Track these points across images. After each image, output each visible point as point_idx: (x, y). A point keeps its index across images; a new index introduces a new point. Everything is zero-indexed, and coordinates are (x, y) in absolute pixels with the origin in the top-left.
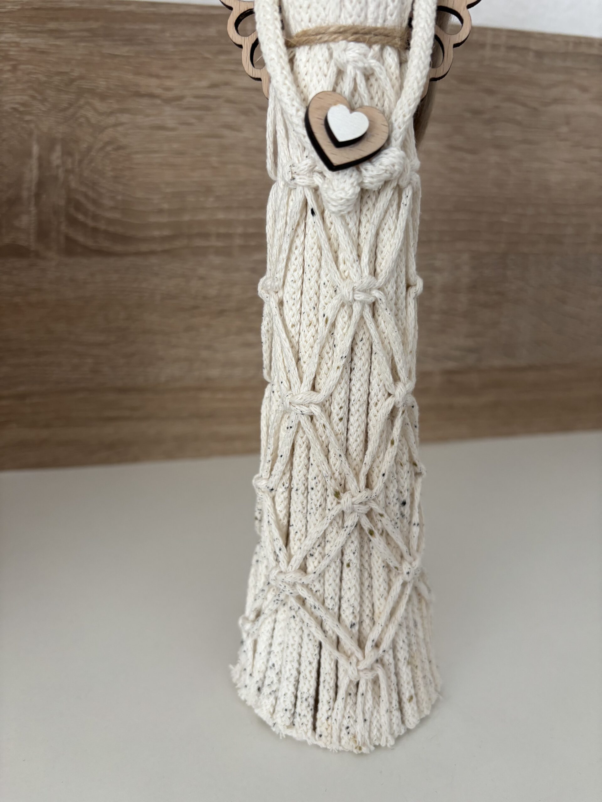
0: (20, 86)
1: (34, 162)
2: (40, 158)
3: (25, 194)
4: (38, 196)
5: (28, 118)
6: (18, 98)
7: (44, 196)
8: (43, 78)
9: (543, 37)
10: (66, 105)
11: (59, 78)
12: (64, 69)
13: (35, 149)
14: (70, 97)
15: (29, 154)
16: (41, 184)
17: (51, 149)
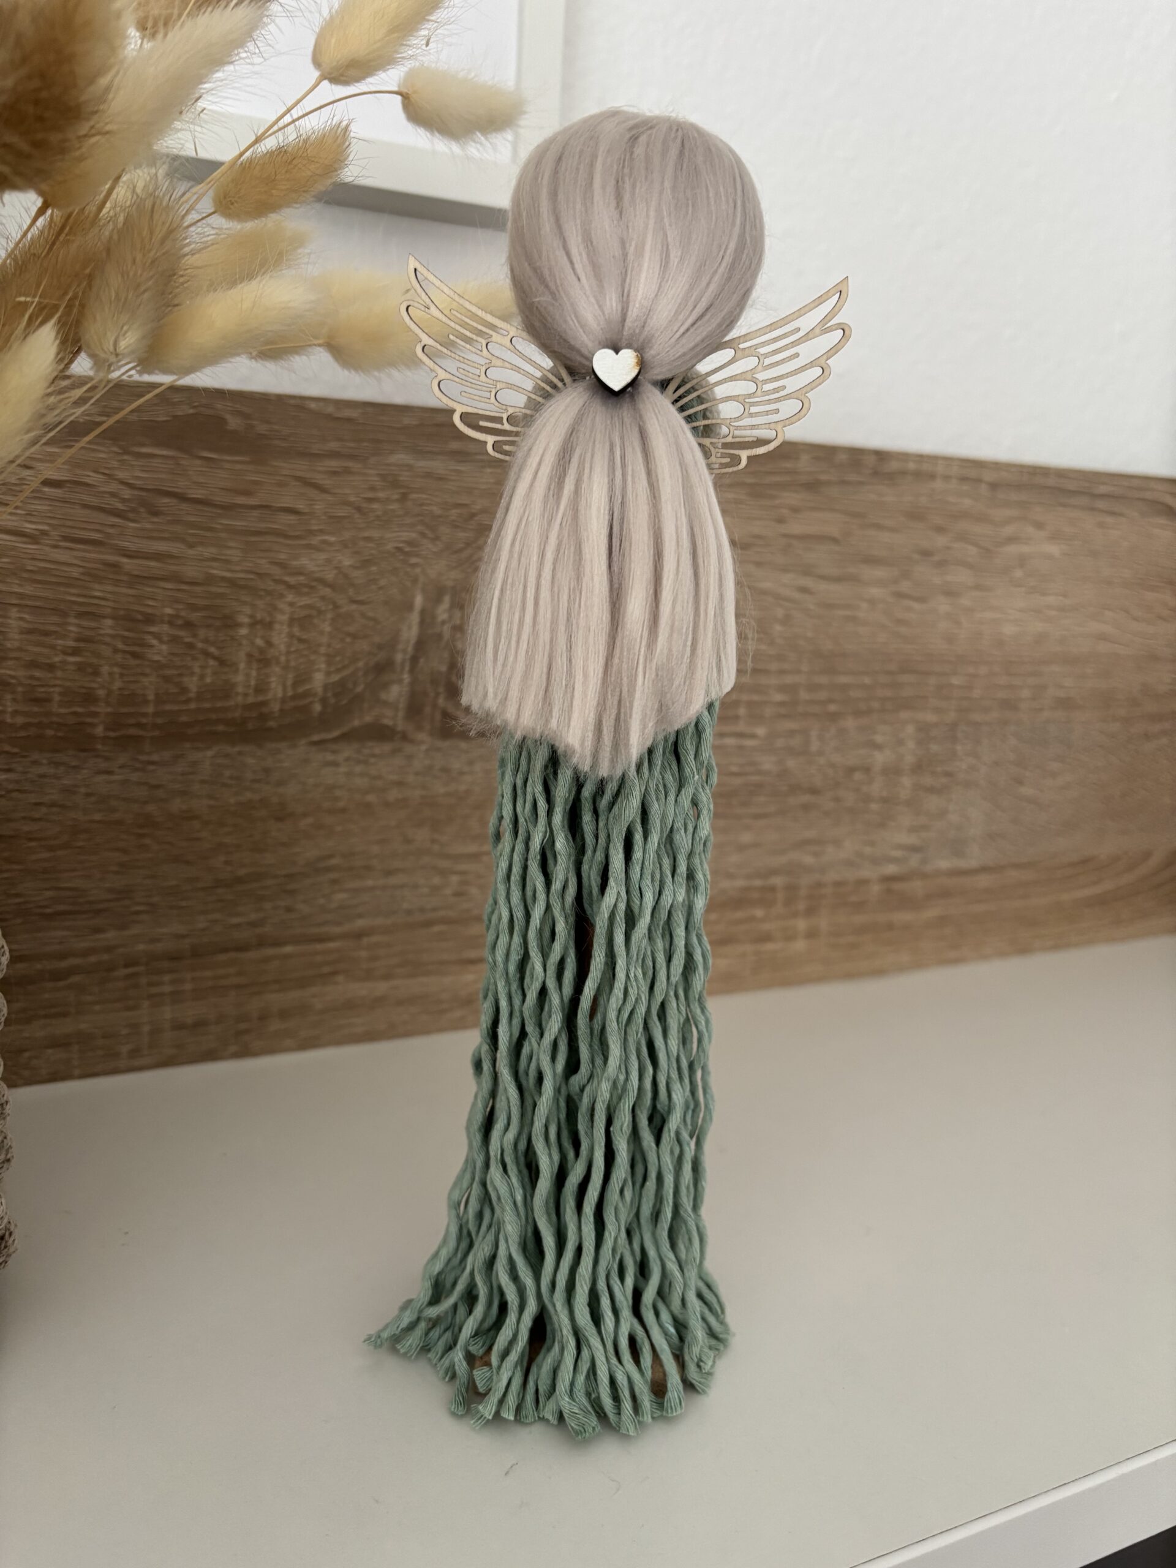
0: (408, 520)
1: (415, 618)
2: (423, 612)
3: (399, 657)
4: (414, 659)
5: (414, 560)
6: (406, 535)
7: (422, 660)
8: (437, 511)
9: (996, 466)
10: (462, 545)
11: (458, 511)
12: (464, 499)
13: (419, 600)
14: (467, 535)
15: (410, 607)
16: (421, 645)
17: (438, 600)
